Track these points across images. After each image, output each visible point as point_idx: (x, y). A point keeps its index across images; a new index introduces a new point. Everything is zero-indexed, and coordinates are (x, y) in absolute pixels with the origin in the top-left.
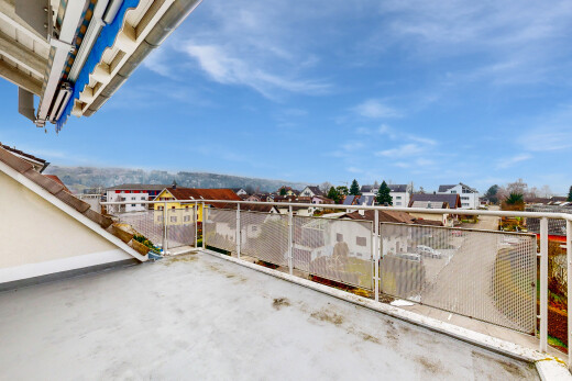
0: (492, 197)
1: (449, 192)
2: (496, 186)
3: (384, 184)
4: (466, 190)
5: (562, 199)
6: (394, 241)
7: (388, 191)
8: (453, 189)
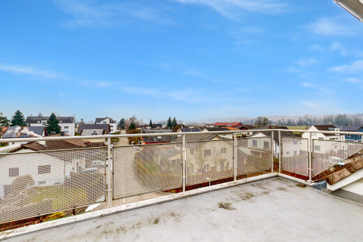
0: (122, 125)
1: (102, 123)
2: (123, 119)
3: (53, 116)
4: (112, 121)
5: (148, 126)
6: (75, 161)
7: (57, 122)
8: (105, 121)
